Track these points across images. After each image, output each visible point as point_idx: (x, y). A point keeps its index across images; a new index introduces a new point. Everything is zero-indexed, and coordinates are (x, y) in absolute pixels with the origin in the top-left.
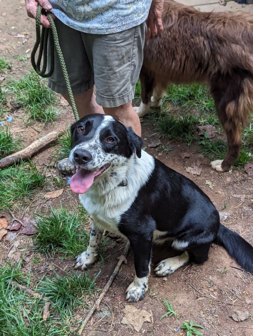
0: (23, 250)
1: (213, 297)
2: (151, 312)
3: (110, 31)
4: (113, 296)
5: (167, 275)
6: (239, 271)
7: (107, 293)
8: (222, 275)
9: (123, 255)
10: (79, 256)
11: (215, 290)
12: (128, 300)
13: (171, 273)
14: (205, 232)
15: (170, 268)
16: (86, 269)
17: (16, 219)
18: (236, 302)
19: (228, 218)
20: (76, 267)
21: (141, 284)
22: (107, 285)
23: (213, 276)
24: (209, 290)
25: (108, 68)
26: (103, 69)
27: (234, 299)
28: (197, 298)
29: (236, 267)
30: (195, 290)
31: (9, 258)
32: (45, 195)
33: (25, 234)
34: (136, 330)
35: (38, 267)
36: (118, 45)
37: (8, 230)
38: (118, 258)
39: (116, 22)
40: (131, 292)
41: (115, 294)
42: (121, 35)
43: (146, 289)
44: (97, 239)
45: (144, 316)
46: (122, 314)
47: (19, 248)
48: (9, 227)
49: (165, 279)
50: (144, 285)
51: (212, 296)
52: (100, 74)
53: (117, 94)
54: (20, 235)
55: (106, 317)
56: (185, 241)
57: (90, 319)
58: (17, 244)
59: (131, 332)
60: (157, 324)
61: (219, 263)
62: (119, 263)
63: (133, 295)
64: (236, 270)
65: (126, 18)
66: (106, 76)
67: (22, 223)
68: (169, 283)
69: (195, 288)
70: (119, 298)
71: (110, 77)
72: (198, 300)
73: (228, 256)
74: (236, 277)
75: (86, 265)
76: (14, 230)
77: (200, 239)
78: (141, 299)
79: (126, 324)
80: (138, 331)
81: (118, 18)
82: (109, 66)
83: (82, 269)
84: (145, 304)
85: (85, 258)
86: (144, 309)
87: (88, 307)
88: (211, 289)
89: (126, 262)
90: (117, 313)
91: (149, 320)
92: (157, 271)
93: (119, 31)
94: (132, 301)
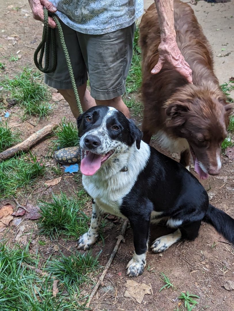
0: (29, 234)
1: (206, 269)
2: (151, 285)
3: (105, 31)
4: (115, 272)
5: (163, 251)
6: (227, 245)
7: (109, 269)
8: (211, 249)
9: (121, 234)
10: (81, 237)
11: (207, 263)
12: (128, 275)
13: (166, 249)
15: (165, 244)
16: (88, 249)
17: (21, 206)
18: (227, 273)
19: (213, 198)
20: (79, 247)
21: (140, 260)
22: (108, 262)
23: (203, 250)
24: (201, 263)
25: (103, 64)
26: (98, 66)
27: (225, 271)
28: (191, 271)
29: (224, 241)
30: (188, 263)
31: (16, 241)
32: (45, 183)
33: (30, 219)
34: (138, 302)
35: (44, 249)
36: (112, 43)
37: (14, 216)
38: (117, 238)
39: (111, 23)
40: (131, 268)
41: (116, 271)
42: (115, 34)
43: (145, 265)
44: (98, 221)
45: (144, 289)
46: (125, 288)
47: (25, 232)
48: (14, 214)
49: (161, 255)
50: (143, 261)
51: (204, 268)
52: (95, 70)
53: (111, 88)
54: (25, 220)
55: (110, 292)
56: (179, 220)
57: (95, 294)
58: (22, 228)
59: (133, 304)
60: (157, 296)
61: (209, 238)
62: (118, 243)
63: (133, 270)
64: (224, 244)
65: (119, 18)
66: (100, 72)
67: (26, 209)
68: (165, 259)
69: (189, 262)
70: (120, 274)
71: (105, 72)
72: (192, 272)
73: (216, 232)
74: (225, 250)
75: (88, 245)
76: (19, 216)
77: (193, 217)
78: (140, 274)
79: (129, 297)
80: (140, 302)
81: (113, 19)
82: (104, 63)
83: (84, 249)
84: (144, 278)
85: (87, 239)
86: (144, 283)
87: (92, 283)
88: (203, 263)
89: (124, 241)
90: (120, 287)
91: (149, 293)
92: (153, 248)
93: (113, 30)
94: (133, 276)
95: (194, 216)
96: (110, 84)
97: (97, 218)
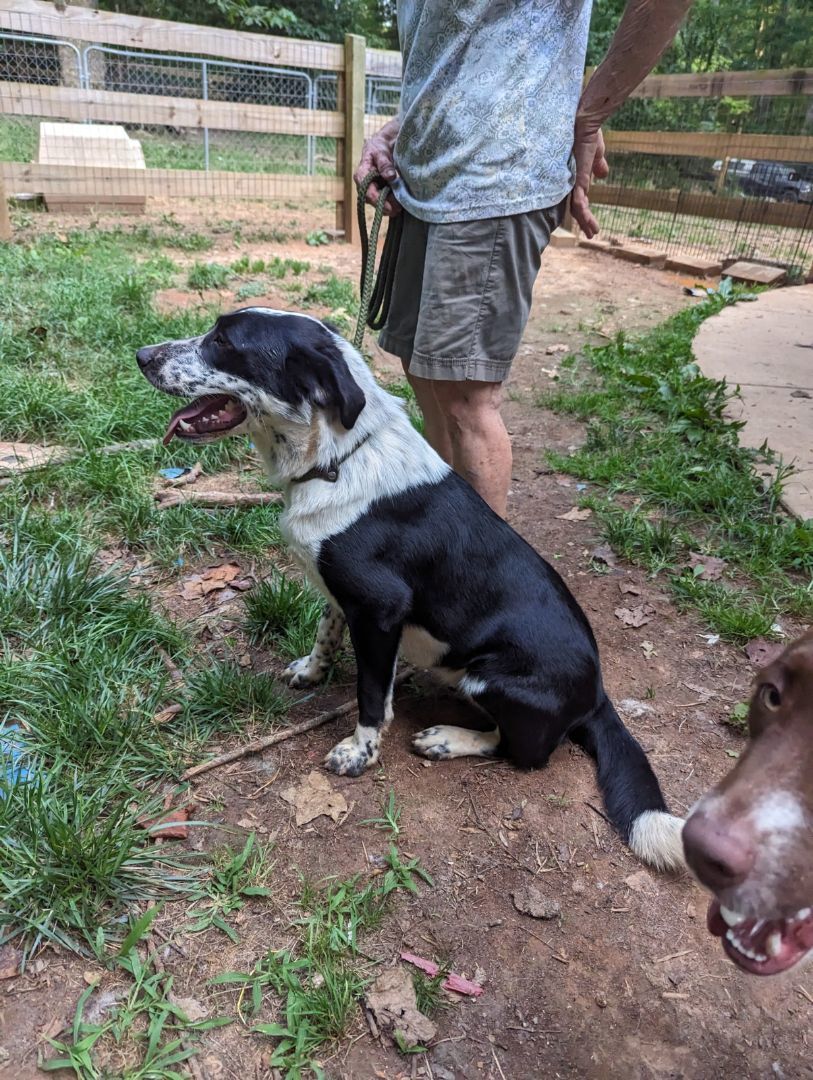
1: (503, 839)
2: (352, 806)
3: (448, 218)
4: (306, 746)
5: (435, 757)
6: (601, 819)
7: (298, 734)
8: (554, 808)
11: (516, 829)
12: (324, 763)
13: (445, 755)
14: (533, 679)
15: (446, 743)
16: (296, 686)
17: (253, 576)
18: (549, 873)
19: (644, 714)
21: (363, 741)
22: (308, 722)
23: (531, 800)
24: (503, 823)
27: (546, 866)
28: (466, 826)
29: (598, 808)
30: (473, 809)
34: (297, 820)
36: (457, 248)
37: (228, 585)
39: (461, 201)
40: (338, 750)
41: (310, 745)
42: (466, 229)
43: (373, 760)
44: (332, 628)
45: (332, 805)
46: (295, 782)
47: (223, 615)
48: (232, 582)
49: (427, 764)
50: (368, 746)
51: (502, 837)
53: (438, 353)
54: (241, 599)
55: (262, 774)
56: (479, 681)
57: (231, 762)
58: (224, 608)
59: (284, 818)
60: (346, 831)
61: (565, 785)
63: (339, 758)
64: (594, 814)
65: (479, 193)
66: (425, 310)
68: (430, 775)
69: (476, 807)
70: (312, 754)
72: (465, 829)
73: (594, 781)
74: (585, 827)
75: (300, 677)
76: (236, 589)
77: (515, 689)
78: (350, 774)
79: (287, 802)
80: (299, 823)
81: (466, 193)
82: (433, 290)
84: (353, 786)
85: (305, 665)
86: (344, 794)
88: (509, 824)
90: (287, 776)
91: (335, 816)
92: (415, 738)
93: (462, 218)
94: (331, 770)
95: (521, 686)
96: (435, 343)
97: (330, 621)
